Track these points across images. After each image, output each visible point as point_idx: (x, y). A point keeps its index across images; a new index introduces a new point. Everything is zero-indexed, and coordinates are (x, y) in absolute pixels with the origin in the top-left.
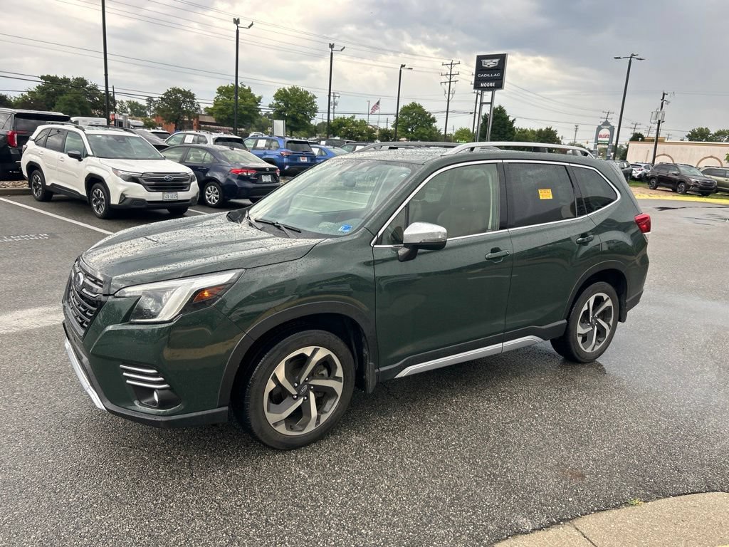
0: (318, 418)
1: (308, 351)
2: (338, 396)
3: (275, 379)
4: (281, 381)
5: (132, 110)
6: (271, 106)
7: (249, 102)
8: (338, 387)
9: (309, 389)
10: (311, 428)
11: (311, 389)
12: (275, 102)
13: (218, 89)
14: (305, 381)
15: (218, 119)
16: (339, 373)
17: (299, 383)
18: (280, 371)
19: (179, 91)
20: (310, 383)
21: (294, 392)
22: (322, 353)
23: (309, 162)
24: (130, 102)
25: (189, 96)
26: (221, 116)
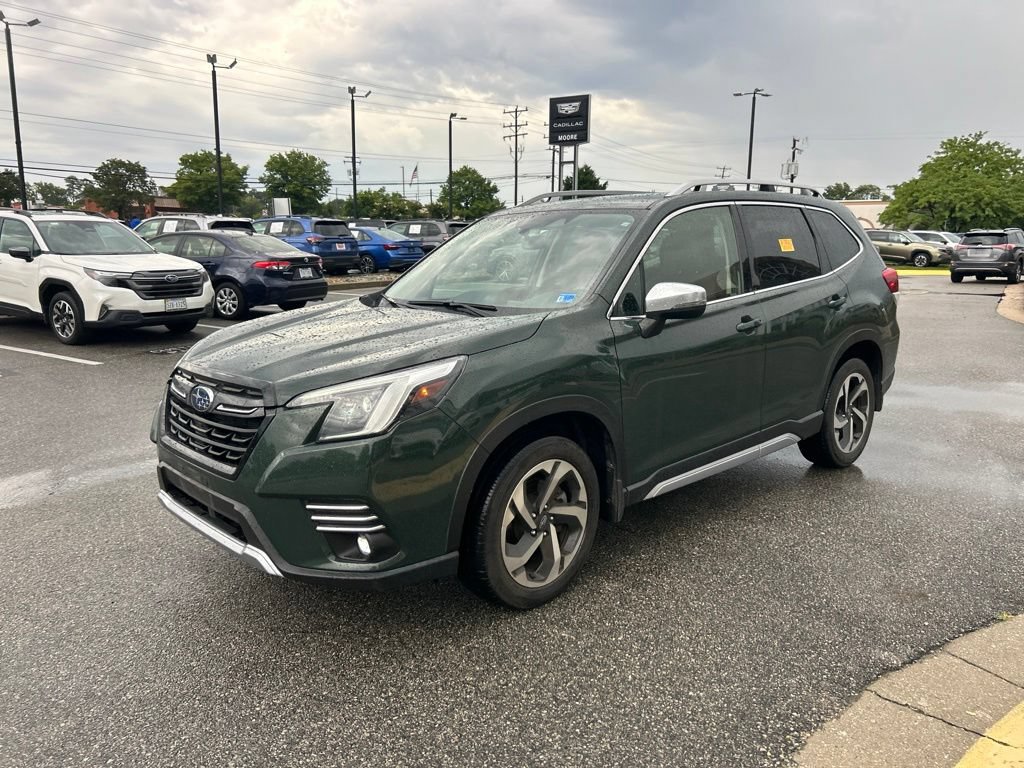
0: (562, 561)
1: (547, 466)
2: (581, 528)
3: (513, 507)
4: (520, 509)
5: (45, 197)
6: (262, 180)
7: (228, 175)
8: (581, 514)
9: (549, 520)
10: (554, 575)
11: (551, 521)
12: (267, 174)
13: (181, 159)
14: (544, 509)
15: (185, 202)
16: (583, 496)
17: (537, 513)
18: (518, 496)
19: (121, 164)
20: (551, 512)
21: (533, 525)
22: (564, 468)
23: (349, 250)
24: (40, 185)
25: (137, 171)
26: (189, 198)
